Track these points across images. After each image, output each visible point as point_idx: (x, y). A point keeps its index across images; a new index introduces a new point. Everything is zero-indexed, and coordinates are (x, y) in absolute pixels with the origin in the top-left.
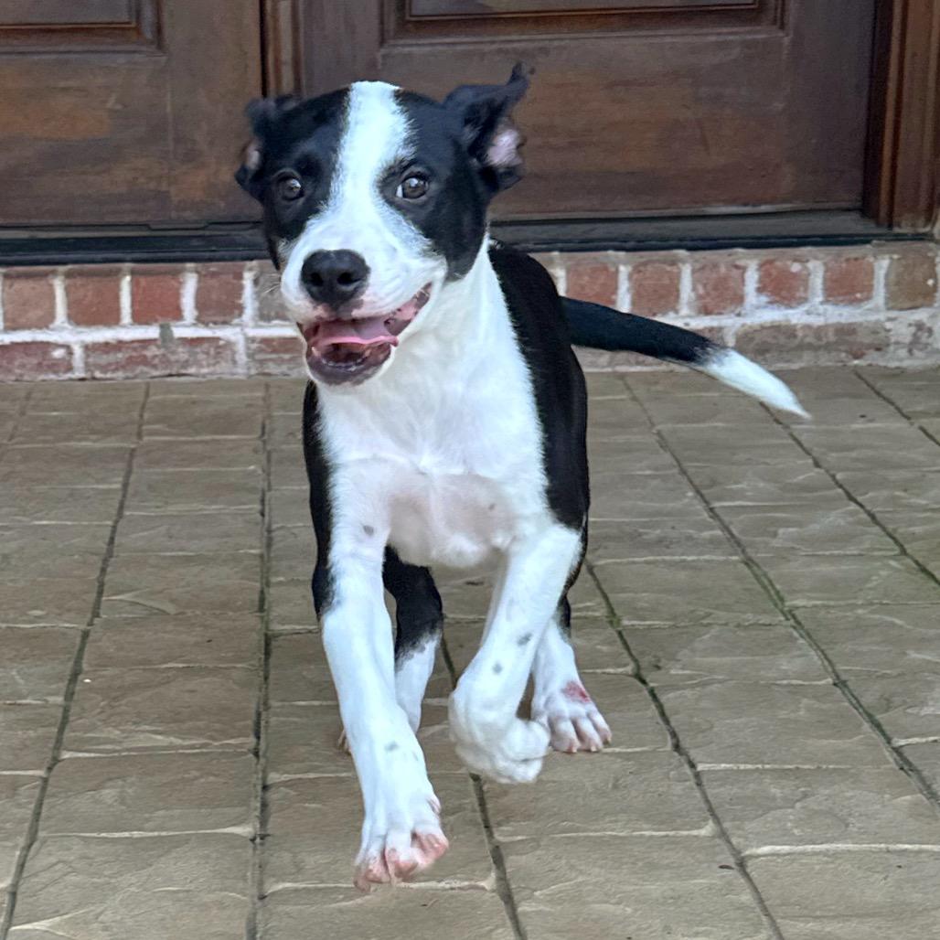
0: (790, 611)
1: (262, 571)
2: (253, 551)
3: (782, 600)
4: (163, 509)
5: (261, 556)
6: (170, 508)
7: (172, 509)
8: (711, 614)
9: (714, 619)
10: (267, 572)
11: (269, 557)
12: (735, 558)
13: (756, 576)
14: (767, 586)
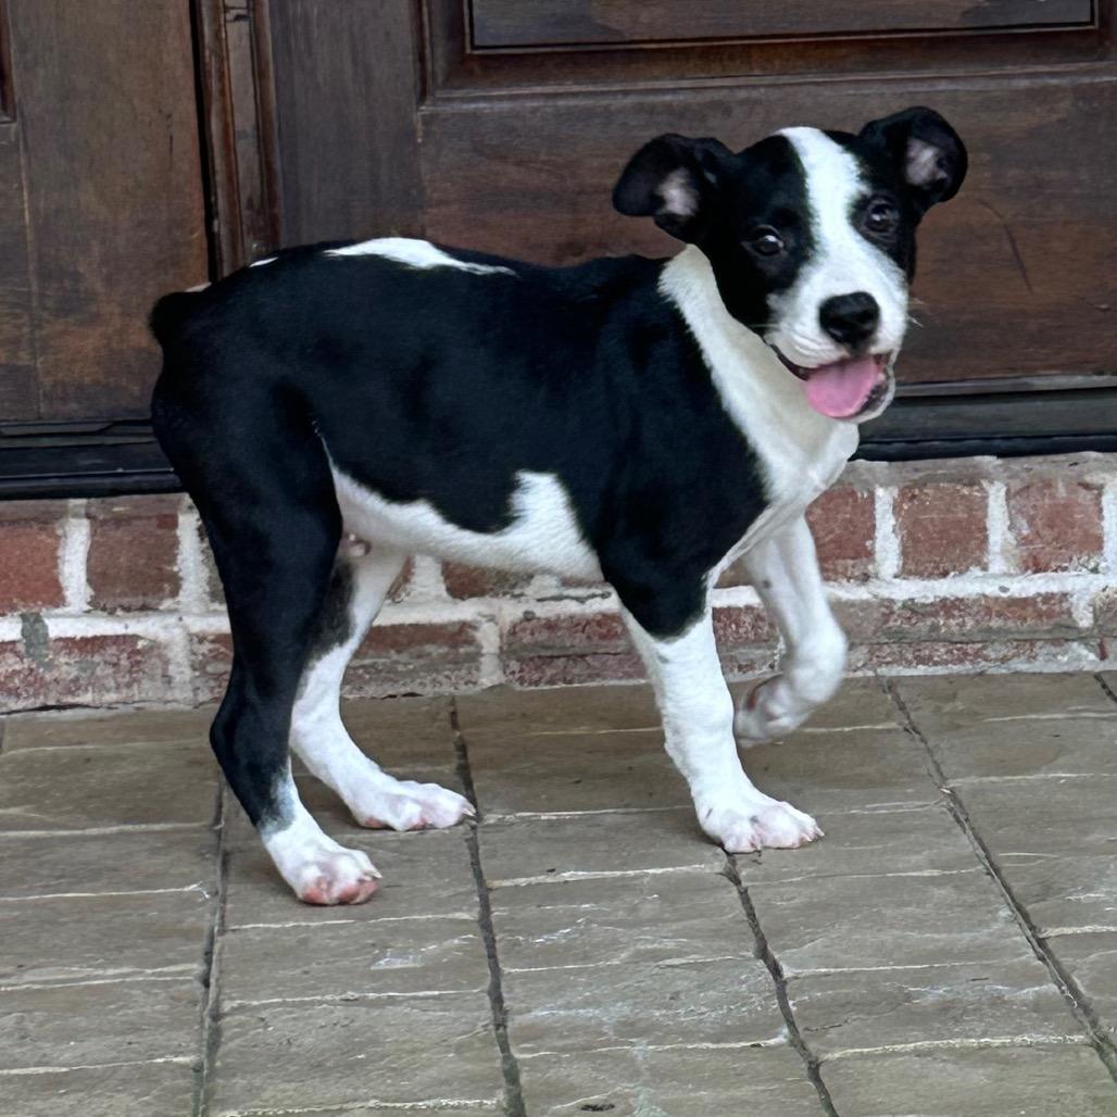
1: (196, 1100)
2: (181, 1059)
4: (12, 980)
5: (198, 1069)
6: (28, 977)
7: (31, 979)
10: (206, 1101)
11: (213, 1072)
12: (1077, 1038)
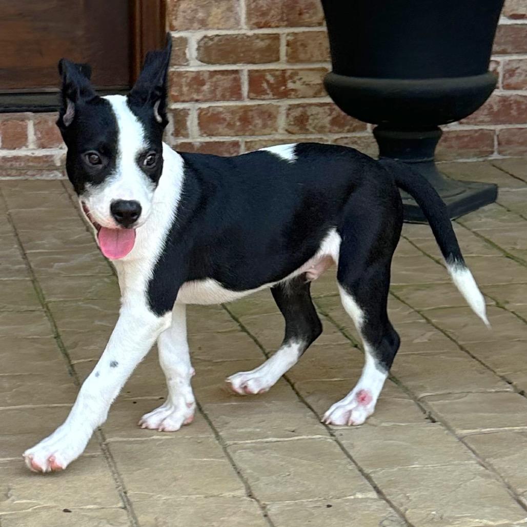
0: (46, 304)
3: (44, 299)
8: (5, 306)
9: (8, 308)
12: (27, 279)
14: (38, 291)
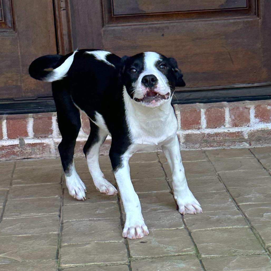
0: (267, 248)
1: (58, 240)
2: (55, 233)
3: (264, 243)
4: (19, 216)
5: (58, 235)
6: (22, 215)
7: (23, 216)
8: (237, 251)
9: (238, 253)
10: (61, 241)
11: (62, 235)
12: (247, 226)
13: (255, 234)
14: (258, 238)
